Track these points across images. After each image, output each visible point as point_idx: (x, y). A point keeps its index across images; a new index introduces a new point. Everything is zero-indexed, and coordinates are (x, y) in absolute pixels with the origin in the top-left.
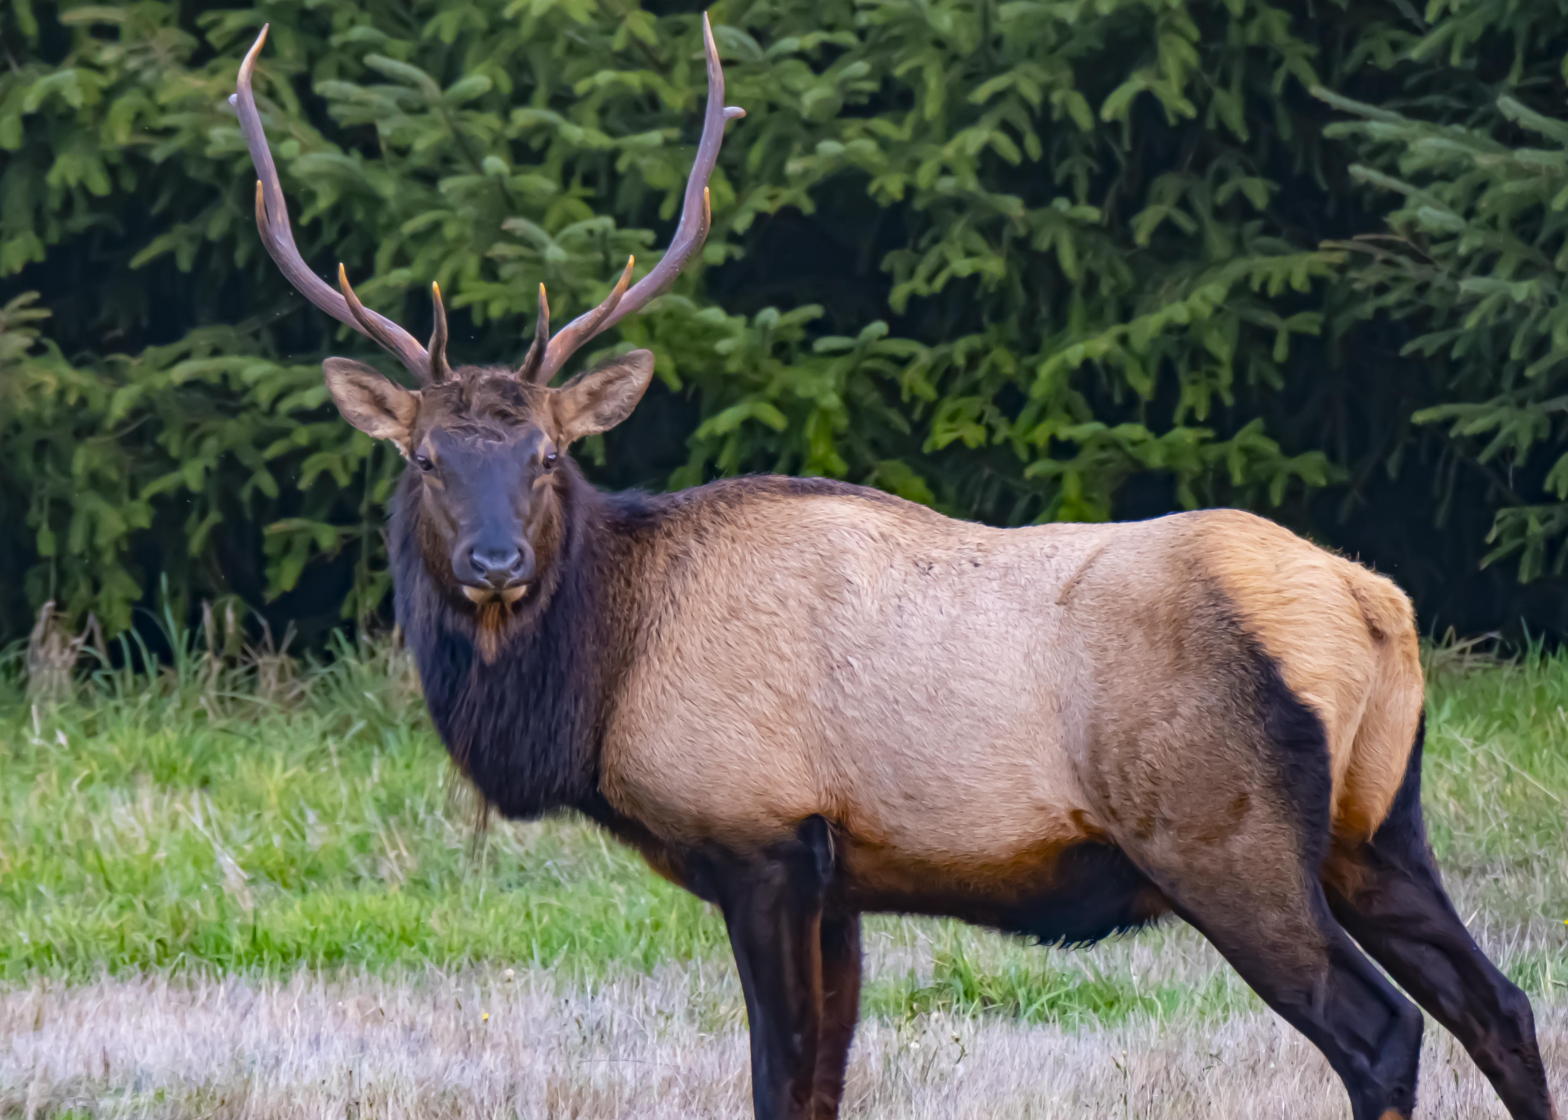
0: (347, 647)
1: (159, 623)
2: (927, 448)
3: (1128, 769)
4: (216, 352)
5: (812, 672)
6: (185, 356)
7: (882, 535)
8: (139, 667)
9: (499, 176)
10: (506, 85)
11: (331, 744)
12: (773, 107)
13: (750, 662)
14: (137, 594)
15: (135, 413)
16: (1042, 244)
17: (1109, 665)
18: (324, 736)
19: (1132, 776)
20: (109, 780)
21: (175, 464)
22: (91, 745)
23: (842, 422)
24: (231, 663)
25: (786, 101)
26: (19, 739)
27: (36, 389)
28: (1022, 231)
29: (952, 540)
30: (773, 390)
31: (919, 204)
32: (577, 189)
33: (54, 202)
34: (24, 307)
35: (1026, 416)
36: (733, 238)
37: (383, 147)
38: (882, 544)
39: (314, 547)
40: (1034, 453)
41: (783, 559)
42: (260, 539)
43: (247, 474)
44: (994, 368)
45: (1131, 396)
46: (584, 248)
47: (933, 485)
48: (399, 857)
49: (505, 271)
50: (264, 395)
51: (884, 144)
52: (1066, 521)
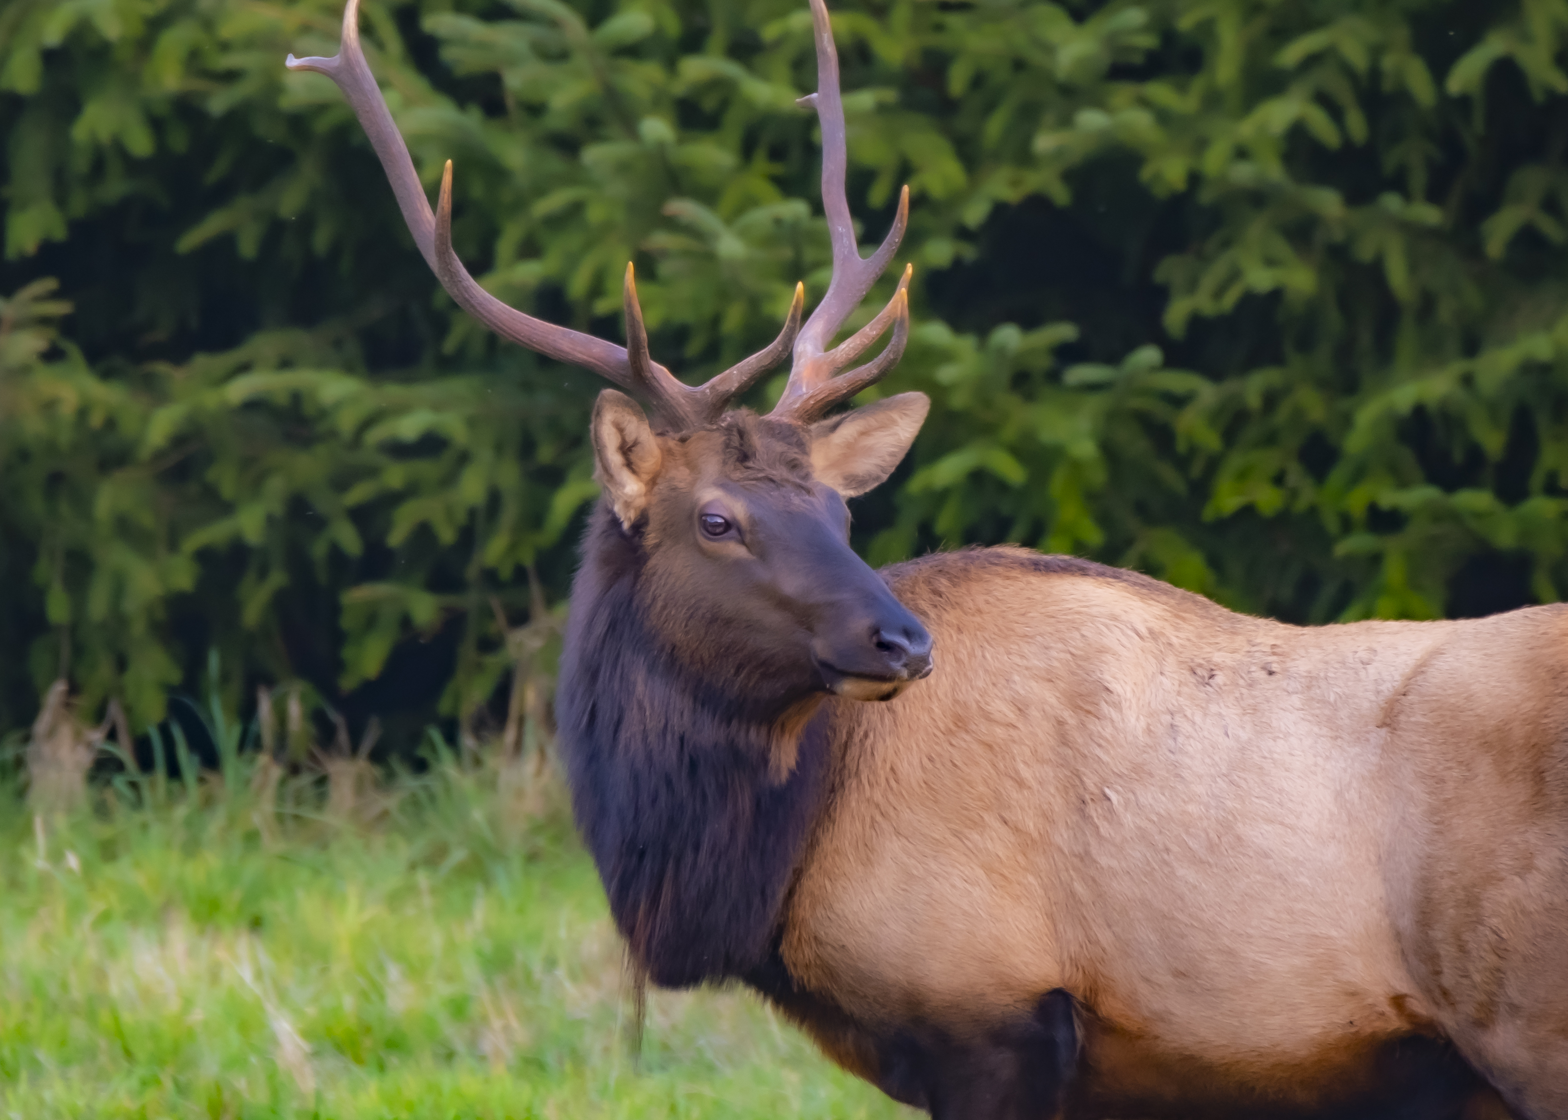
0: (445, 753)
1: (202, 716)
2: (1209, 514)
3: (1466, 936)
4: (285, 364)
5: (1058, 804)
6: (244, 368)
7: (1151, 631)
8: (174, 771)
9: (661, 147)
10: (673, 26)
11: (422, 878)
12: (1019, 65)
13: (982, 788)
14: (175, 676)
15: (179, 440)
16: (1365, 252)
17: (1446, 801)
18: (413, 867)
19: (1471, 946)
20: (133, 916)
21: (226, 509)
22: (109, 871)
23: (1098, 477)
24: (294, 770)
25: (1036, 57)
26: (16, 861)
27: (49, 406)
28: (1338, 236)
29: (1240, 641)
30: (1010, 433)
31: (1206, 197)
32: (761, 164)
33: (81, 164)
34: (39, 299)
35: (1337, 476)
36: (963, 233)
37: (510, 102)
38: (1150, 645)
39: (406, 622)
40: (1347, 525)
41: (1023, 657)
42: (336, 610)
43: (319, 524)
44: (1298, 414)
45: (1475, 454)
46: (769, 241)
47: (1215, 563)
48: (507, 1029)
49: (665, 269)
50: (346, 422)
51: (1163, 117)
52: (1386, 618)
